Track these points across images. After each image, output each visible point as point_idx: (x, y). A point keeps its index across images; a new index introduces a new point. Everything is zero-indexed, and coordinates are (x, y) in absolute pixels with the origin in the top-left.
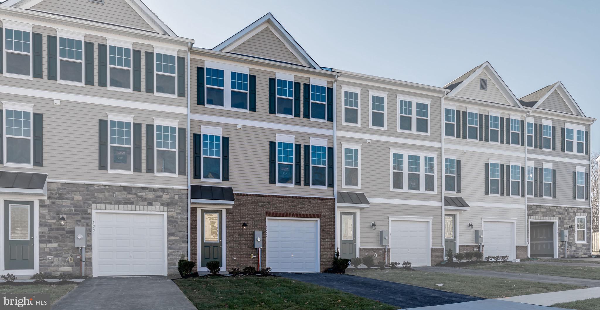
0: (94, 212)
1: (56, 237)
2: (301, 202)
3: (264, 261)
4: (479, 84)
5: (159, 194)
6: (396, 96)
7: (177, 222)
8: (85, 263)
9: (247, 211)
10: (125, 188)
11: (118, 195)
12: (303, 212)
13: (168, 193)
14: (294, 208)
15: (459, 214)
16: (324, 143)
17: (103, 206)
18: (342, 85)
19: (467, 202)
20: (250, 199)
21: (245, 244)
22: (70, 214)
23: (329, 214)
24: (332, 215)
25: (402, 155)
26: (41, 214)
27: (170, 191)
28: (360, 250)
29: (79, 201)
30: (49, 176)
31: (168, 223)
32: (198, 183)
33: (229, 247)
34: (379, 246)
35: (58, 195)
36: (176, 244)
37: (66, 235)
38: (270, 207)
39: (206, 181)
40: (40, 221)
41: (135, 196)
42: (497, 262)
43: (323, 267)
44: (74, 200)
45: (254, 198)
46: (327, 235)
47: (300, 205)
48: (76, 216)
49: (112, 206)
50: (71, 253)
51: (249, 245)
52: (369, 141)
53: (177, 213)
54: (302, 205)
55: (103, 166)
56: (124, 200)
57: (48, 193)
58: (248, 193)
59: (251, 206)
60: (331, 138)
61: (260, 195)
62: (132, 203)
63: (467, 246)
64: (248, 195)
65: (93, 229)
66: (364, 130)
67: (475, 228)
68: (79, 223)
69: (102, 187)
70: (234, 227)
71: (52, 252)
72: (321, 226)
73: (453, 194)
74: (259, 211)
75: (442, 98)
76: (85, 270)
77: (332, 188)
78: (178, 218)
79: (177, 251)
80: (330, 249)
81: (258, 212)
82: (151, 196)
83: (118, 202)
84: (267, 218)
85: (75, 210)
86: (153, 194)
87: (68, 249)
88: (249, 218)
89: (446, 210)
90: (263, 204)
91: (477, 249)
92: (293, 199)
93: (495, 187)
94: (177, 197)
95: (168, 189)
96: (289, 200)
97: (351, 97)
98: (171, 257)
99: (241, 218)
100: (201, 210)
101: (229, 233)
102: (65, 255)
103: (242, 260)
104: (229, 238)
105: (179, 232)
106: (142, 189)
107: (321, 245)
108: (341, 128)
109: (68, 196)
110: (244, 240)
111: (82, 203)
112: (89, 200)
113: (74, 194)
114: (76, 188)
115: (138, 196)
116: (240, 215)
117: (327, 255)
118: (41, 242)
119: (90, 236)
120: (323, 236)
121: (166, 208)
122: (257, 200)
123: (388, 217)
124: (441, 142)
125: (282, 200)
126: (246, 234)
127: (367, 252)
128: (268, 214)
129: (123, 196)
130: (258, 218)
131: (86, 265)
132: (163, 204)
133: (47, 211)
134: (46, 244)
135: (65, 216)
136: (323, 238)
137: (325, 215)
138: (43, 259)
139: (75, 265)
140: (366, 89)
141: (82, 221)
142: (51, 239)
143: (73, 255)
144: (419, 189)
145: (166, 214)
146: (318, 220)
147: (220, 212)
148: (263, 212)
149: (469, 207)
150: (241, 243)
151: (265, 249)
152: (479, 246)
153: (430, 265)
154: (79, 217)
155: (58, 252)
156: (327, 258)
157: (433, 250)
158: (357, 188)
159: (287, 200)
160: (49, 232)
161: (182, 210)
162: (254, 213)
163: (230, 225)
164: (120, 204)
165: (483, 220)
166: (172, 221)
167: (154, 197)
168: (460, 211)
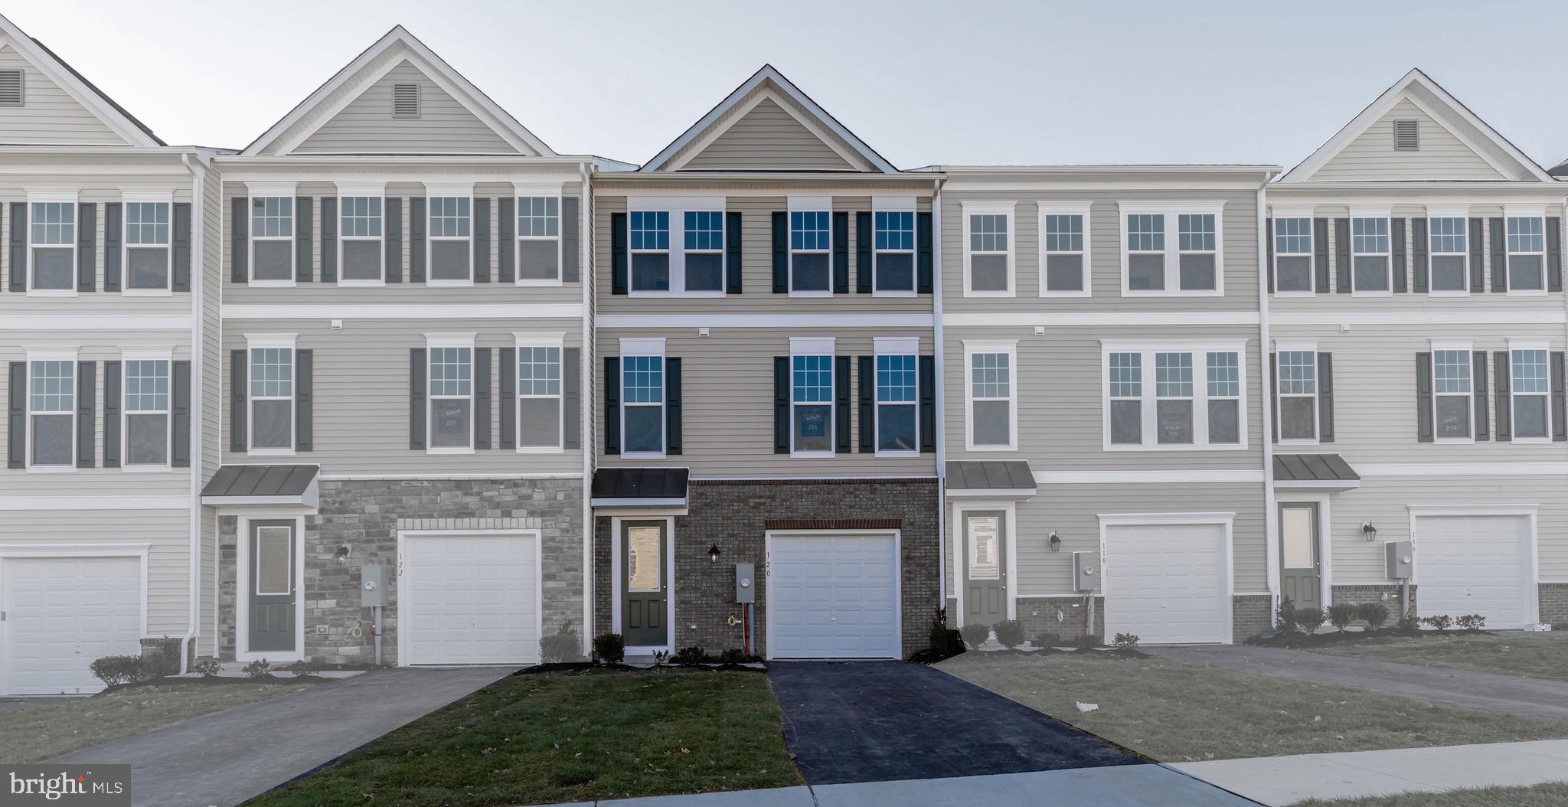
0: (401, 535)
1: (334, 588)
2: (851, 493)
3: (761, 632)
4: (1392, 136)
5: (525, 491)
6: (1118, 206)
7: (561, 549)
8: (382, 638)
9: (720, 518)
10: (460, 484)
11: (445, 498)
12: (855, 515)
13: (544, 488)
14: (832, 506)
15: (1330, 499)
16: (910, 347)
17: (417, 521)
18: (963, 202)
19: (1351, 466)
20: (728, 493)
21: (717, 595)
22: (359, 542)
23: (923, 516)
24: (931, 520)
25: (1137, 358)
26: (309, 543)
27: (547, 484)
28: (1017, 604)
29: (373, 515)
30: (324, 468)
31: (542, 553)
32: (612, 463)
33: (681, 602)
34: (1072, 591)
35: (337, 505)
36: (560, 597)
37: (351, 583)
38: (776, 507)
39: (630, 459)
40: (307, 557)
41: (477, 499)
42: (1441, 632)
43: (909, 645)
44: (364, 513)
45: (736, 489)
46: (918, 568)
47: (849, 500)
48: (368, 545)
49: (434, 521)
50: (359, 618)
51: (725, 595)
52: (1041, 330)
53: (561, 530)
54: (853, 499)
55: (417, 442)
56: (456, 509)
57: (320, 502)
58: (724, 479)
59: (731, 507)
60: (927, 334)
61: (749, 481)
62: (472, 514)
63: (1358, 588)
64: (722, 483)
65: (399, 569)
66: (1027, 302)
67: (1383, 538)
68: (373, 559)
69: (416, 484)
70: (691, 557)
71: (325, 618)
72: (903, 548)
73: (1310, 446)
74: (749, 519)
75: (1259, 194)
76: (382, 651)
77: (930, 455)
78: (563, 541)
79: (560, 611)
80: (928, 601)
81: (746, 521)
82: (509, 496)
83: (446, 514)
84: (768, 533)
85: (367, 533)
86: (514, 494)
87: (355, 611)
88: (726, 536)
89: (1277, 490)
90: (758, 501)
91: (1394, 596)
92: (831, 487)
93: (1456, 418)
94: (560, 496)
95: (542, 480)
96: (821, 490)
97: (989, 229)
98: (549, 624)
99: (707, 536)
100: (622, 521)
101: (681, 570)
102: (348, 623)
103: (711, 630)
104: (682, 582)
105: (567, 570)
106: (491, 484)
107: (903, 592)
108: (958, 305)
109: (354, 505)
110: (715, 585)
111: (379, 519)
112: (392, 511)
113: (366, 501)
114: (370, 489)
115: (483, 499)
116: (706, 529)
117: (918, 618)
118: (308, 597)
119: (393, 583)
120: (908, 572)
121: (538, 520)
122: (744, 493)
123: (1097, 517)
124: (1259, 309)
125: (805, 489)
126: (720, 571)
127: (1038, 607)
128: (771, 524)
129: (454, 500)
130: (747, 535)
131: (384, 643)
132: (532, 514)
133: (318, 537)
134: (315, 602)
135: (349, 546)
136: (908, 575)
137: (912, 520)
138: (311, 632)
139: (365, 643)
140: (1027, 203)
141: (379, 553)
142: (324, 592)
143: (363, 622)
144: (1190, 441)
145: (538, 533)
146: (897, 532)
147: (662, 524)
148: (760, 518)
149: (1358, 478)
150: (708, 592)
151: (763, 605)
152: (1401, 588)
153: (1230, 642)
154: (373, 547)
155: (337, 617)
156: (919, 624)
157: (1238, 601)
158: (1011, 449)
159: (815, 489)
160: (321, 578)
161: (571, 524)
162: (738, 523)
163: (682, 553)
164: (449, 516)
165: (1413, 514)
166: (550, 547)
167: (514, 498)
168: (1333, 492)
